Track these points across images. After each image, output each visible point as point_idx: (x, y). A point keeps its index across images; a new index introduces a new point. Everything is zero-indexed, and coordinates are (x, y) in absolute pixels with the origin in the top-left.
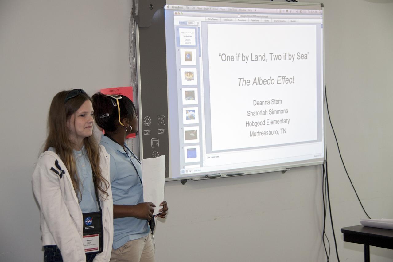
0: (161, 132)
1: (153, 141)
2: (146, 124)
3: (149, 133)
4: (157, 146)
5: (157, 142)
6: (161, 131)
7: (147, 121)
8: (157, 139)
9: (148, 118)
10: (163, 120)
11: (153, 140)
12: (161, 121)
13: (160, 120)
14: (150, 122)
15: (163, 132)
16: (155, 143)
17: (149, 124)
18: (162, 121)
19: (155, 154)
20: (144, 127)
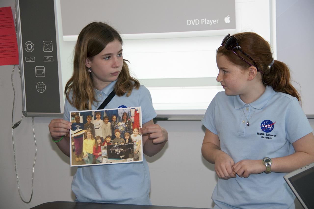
0: (47, 60)
1: (38, 70)
2: (28, 50)
3: (32, 60)
4: (43, 75)
5: (42, 71)
6: (49, 59)
7: (29, 47)
8: (43, 68)
9: (30, 43)
10: (50, 45)
11: (37, 68)
12: (47, 47)
13: (46, 45)
14: (33, 47)
15: (50, 59)
16: (40, 72)
17: (31, 50)
18: (49, 47)
19: (41, 85)
20: (26, 54)
